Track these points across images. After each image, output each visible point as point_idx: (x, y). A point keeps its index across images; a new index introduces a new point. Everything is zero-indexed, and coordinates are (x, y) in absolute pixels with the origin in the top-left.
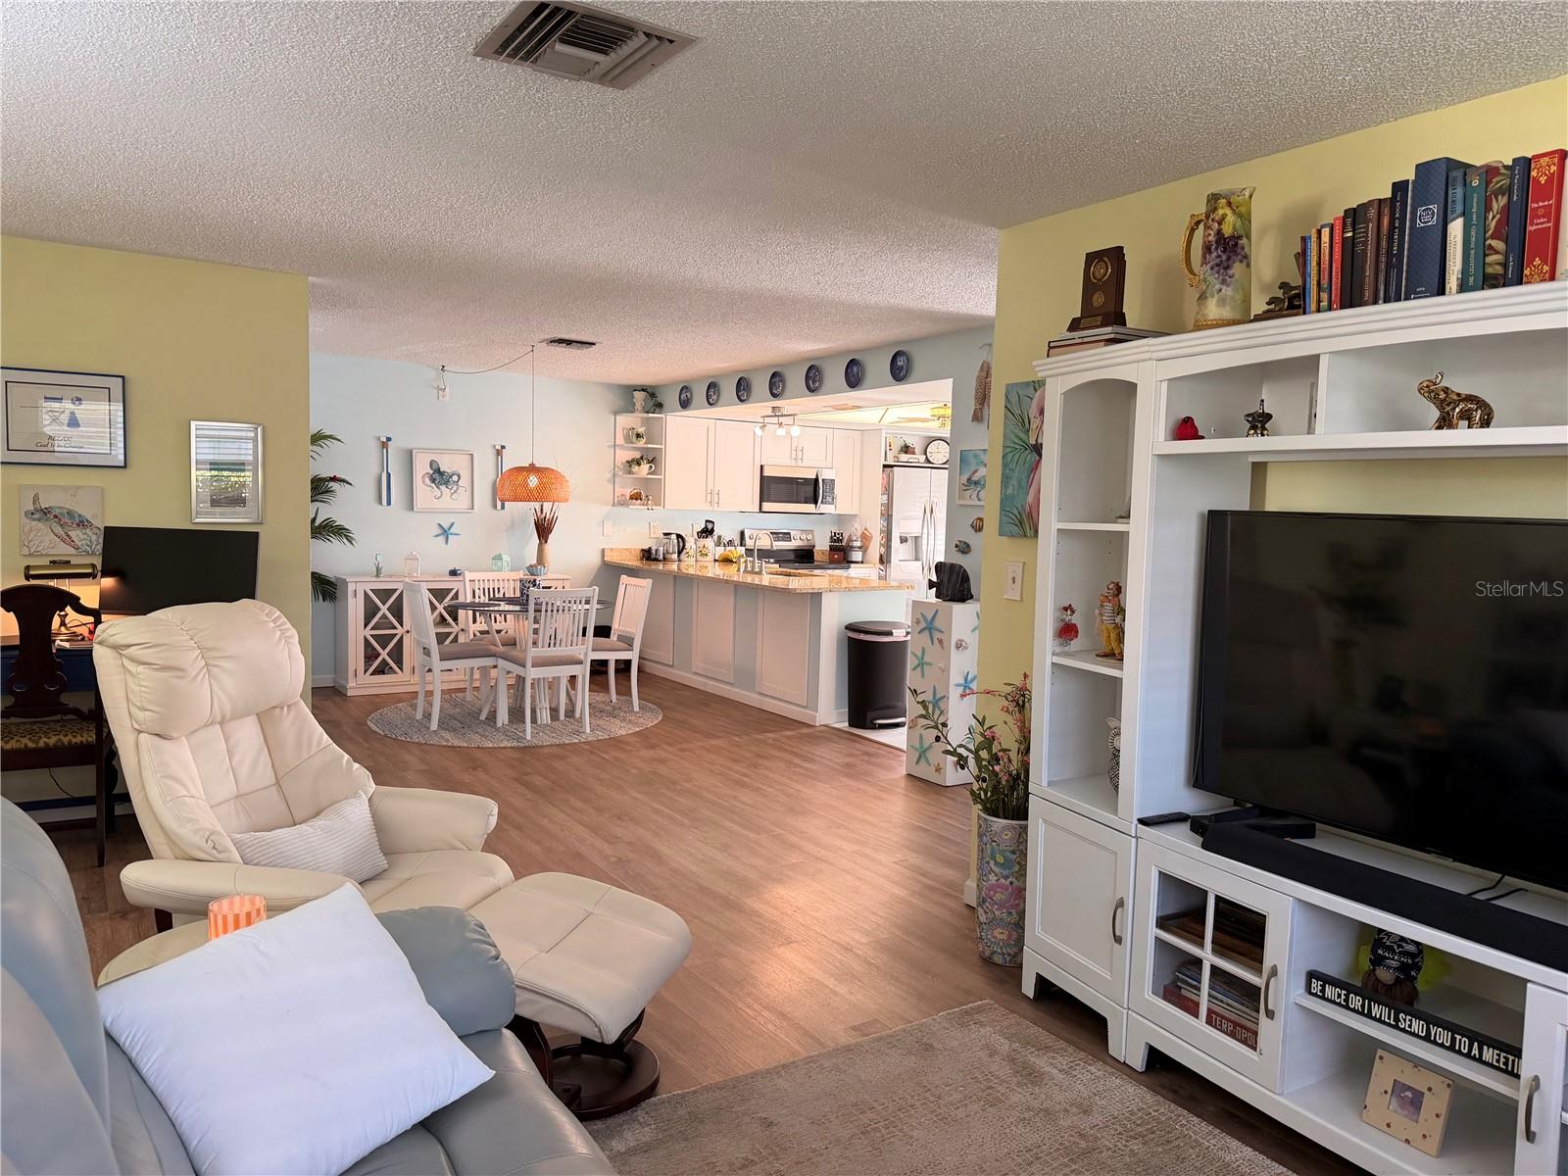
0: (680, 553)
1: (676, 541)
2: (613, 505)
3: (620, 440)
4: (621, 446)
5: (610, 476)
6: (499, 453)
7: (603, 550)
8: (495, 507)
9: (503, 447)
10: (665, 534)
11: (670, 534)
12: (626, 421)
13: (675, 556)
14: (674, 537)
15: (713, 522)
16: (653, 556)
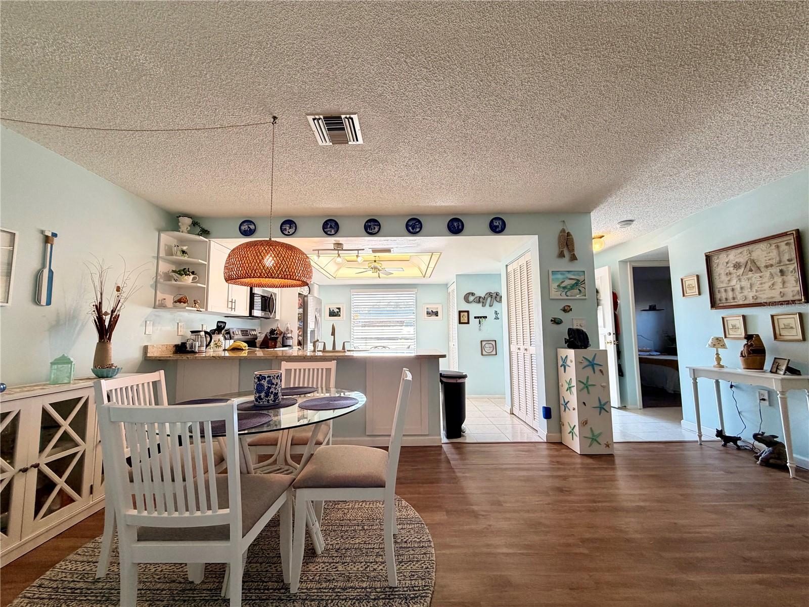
0: (207, 346)
1: (204, 336)
2: (154, 308)
3: (162, 254)
4: (161, 257)
5: (152, 282)
6: (47, 240)
7: (146, 348)
8: (36, 300)
9: (55, 235)
10: (192, 332)
11: (200, 331)
12: (167, 238)
13: (204, 349)
14: (203, 333)
15: (225, 323)
16: (188, 349)
